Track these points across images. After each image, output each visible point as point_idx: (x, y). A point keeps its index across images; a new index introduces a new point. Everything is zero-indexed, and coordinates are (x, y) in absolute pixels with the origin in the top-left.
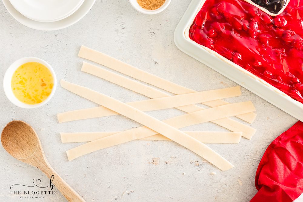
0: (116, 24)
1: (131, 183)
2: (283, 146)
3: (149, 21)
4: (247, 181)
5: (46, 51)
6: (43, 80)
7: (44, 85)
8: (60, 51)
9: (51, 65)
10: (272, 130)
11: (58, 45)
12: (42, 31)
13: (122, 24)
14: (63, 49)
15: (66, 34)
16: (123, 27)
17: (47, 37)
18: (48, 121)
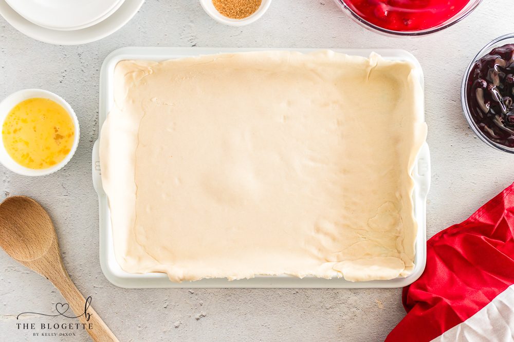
0: (181, 37)
1: (201, 302)
2: (449, 244)
3: (237, 35)
4: (391, 301)
5: (62, 79)
6: (57, 129)
7: (58, 137)
8: (86, 81)
10: (434, 221)
11: (83, 71)
12: (55, 46)
13: (192, 38)
14: (92, 78)
15: (97, 53)
16: (193, 44)
17: (65, 56)
18: (65, 197)
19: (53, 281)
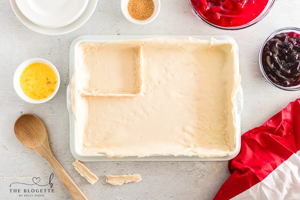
0: (112, 30)
1: (123, 168)
2: (253, 138)
3: (141, 29)
4: (222, 168)
5: (50, 52)
6: (48, 79)
7: (49, 83)
8: (62, 53)
9: (54, 65)
10: (245, 125)
11: (61, 48)
12: (46, 35)
13: (118, 30)
14: (65, 51)
15: (68, 39)
16: (118, 33)
17: (51, 40)
18: (52, 114)
19: (46, 158)
